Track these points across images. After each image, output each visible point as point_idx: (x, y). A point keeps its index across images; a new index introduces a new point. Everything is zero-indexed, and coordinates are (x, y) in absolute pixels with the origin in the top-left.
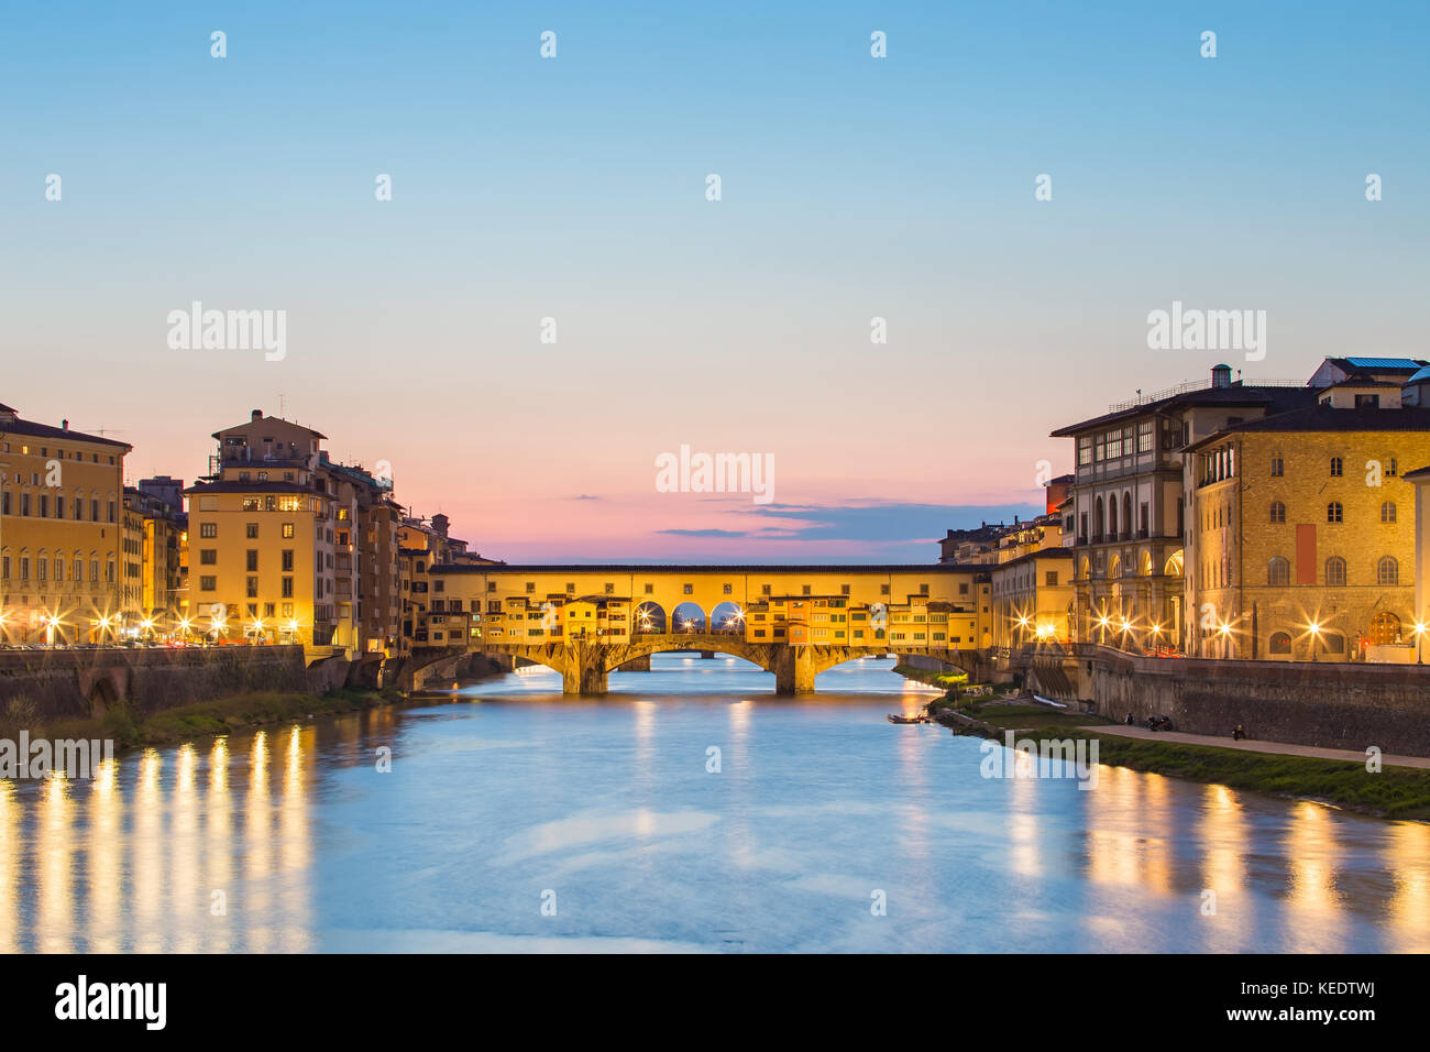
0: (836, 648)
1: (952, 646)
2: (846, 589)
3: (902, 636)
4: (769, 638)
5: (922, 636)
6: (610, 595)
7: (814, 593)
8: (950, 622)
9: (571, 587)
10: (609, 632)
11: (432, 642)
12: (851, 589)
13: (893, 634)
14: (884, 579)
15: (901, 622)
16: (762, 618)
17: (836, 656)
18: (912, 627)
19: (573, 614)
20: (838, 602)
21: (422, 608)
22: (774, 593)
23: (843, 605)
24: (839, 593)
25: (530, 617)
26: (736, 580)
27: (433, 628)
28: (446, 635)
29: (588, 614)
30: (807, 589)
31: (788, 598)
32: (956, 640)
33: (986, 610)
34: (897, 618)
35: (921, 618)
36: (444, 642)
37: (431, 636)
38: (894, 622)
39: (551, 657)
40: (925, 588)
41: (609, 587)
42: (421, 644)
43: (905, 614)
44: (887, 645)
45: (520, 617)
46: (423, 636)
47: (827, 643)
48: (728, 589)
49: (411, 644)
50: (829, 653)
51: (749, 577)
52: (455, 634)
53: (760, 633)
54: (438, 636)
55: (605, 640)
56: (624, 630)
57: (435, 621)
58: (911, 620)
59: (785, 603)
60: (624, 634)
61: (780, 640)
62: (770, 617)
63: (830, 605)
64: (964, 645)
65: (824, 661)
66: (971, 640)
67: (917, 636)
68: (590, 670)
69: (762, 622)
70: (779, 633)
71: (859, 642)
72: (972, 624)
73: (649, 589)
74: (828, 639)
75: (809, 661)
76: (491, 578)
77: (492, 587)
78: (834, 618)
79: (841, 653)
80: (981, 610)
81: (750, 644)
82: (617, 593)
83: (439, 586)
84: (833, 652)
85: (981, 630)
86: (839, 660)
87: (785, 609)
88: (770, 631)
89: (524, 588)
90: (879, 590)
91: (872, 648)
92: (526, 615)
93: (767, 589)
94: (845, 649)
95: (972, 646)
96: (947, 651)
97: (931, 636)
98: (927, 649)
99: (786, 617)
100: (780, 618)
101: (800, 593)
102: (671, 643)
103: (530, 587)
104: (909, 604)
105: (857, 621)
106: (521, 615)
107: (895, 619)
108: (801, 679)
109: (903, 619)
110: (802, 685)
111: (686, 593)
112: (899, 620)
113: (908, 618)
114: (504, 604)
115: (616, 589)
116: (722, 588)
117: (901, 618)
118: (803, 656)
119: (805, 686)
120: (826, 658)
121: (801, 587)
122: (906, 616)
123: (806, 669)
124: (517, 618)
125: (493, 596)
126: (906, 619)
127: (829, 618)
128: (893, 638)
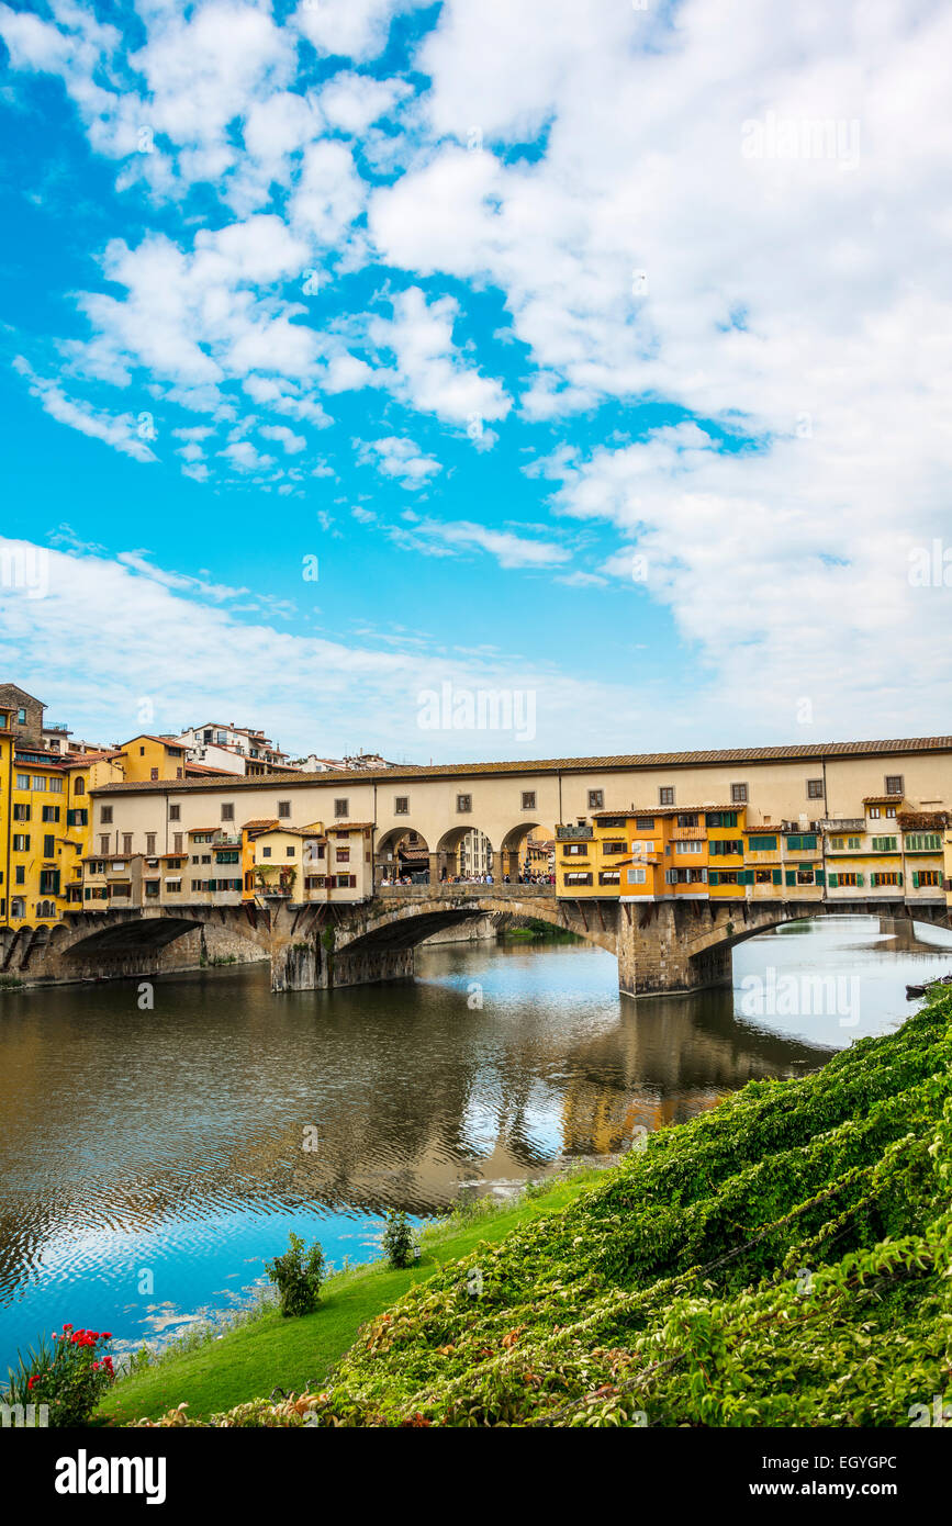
0: (725, 905)
1: (950, 898)
2: (739, 791)
3: (850, 880)
4: (595, 888)
5: (889, 880)
6: (344, 820)
7: (683, 802)
8: (946, 849)
9: (284, 809)
10: (330, 883)
11: (88, 904)
12: (753, 794)
13: (834, 876)
14: (815, 772)
15: (846, 851)
16: (583, 851)
17: (725, 919)
18: (871, 861)
19: (267, 852)
20: (721, 817)
21: (79, 850)
22: (612, 806)
23: (734, 824)
24: (725, 800)
25: (221, 860)
26: (544, 788)
27: (91, 881)
28: (107, 891)
29: (291, 852)
30: (666, 794)
31: (631, 814)
34: (838, 845)
35: (889, 843)
36: (103, 904)
37: (87, 894)
38: (830, 851)
39: (256, 927)
40: (896, 784)
41: (342, 808)
42: (75, 906)
43: (854, 837)
44: (821, 898)
45: (206, 859)
46: (76, 892)
47: (707, 897)
48: (529, 800)
49: (61, 907)
50: (713, 914)
51: (564, 782)
52: (120, 890)
53: (578, 879)
54: (97, 894)
55: (321, 896)
56: (353, 878)
57: (93, 871)
58: (867, 848)
59: (625, 823)
60: (353, 885)
61: (610, 892)
62: (594, 850)
63: (709, 824)
65: (706, 930)
67: (880, 880)
68: (301, 947)
69: (582, 859)
71: (766, 892)
73: (402, 805)
75: (670, 933)
76: (174, 800)
77: (175, 813)
79: (736, 915)
81: (564, 899)
82: (356, 816)
83: (107, 816)
84: (723, 914)
88: (596, 875)
89: (218, 814)
90: (804, 791)
91: (790, 903)
92: (214, 858)
93: (595, 798)
96: (945, 907)
97: (910, 876)
98: (902, 903)
99: (626, 849)
101: (652, 804)
102: (437, 900)
103: (228, 812)
104: (864, 820)
105: (759, 853)
106: (209, 857)
107: (834, 847)
108: (650, 965)
109: (851, 847)
110: (651, 978)
111: (460, 810)
112: (842, 847)
113: (861, 844)
114: (185, 838)
115: (351, 808)
116: (519, 800)
117: (846, 844)
118: (652, 922)
119: (662, 978)
120: (707, 925)
121: (657, 793)
122: (857, 841)
123: (663, 947)
124: (204, 862)
125: (175, 827)
126: (858, 846)
127: (705, 848)
128: (833, 885)
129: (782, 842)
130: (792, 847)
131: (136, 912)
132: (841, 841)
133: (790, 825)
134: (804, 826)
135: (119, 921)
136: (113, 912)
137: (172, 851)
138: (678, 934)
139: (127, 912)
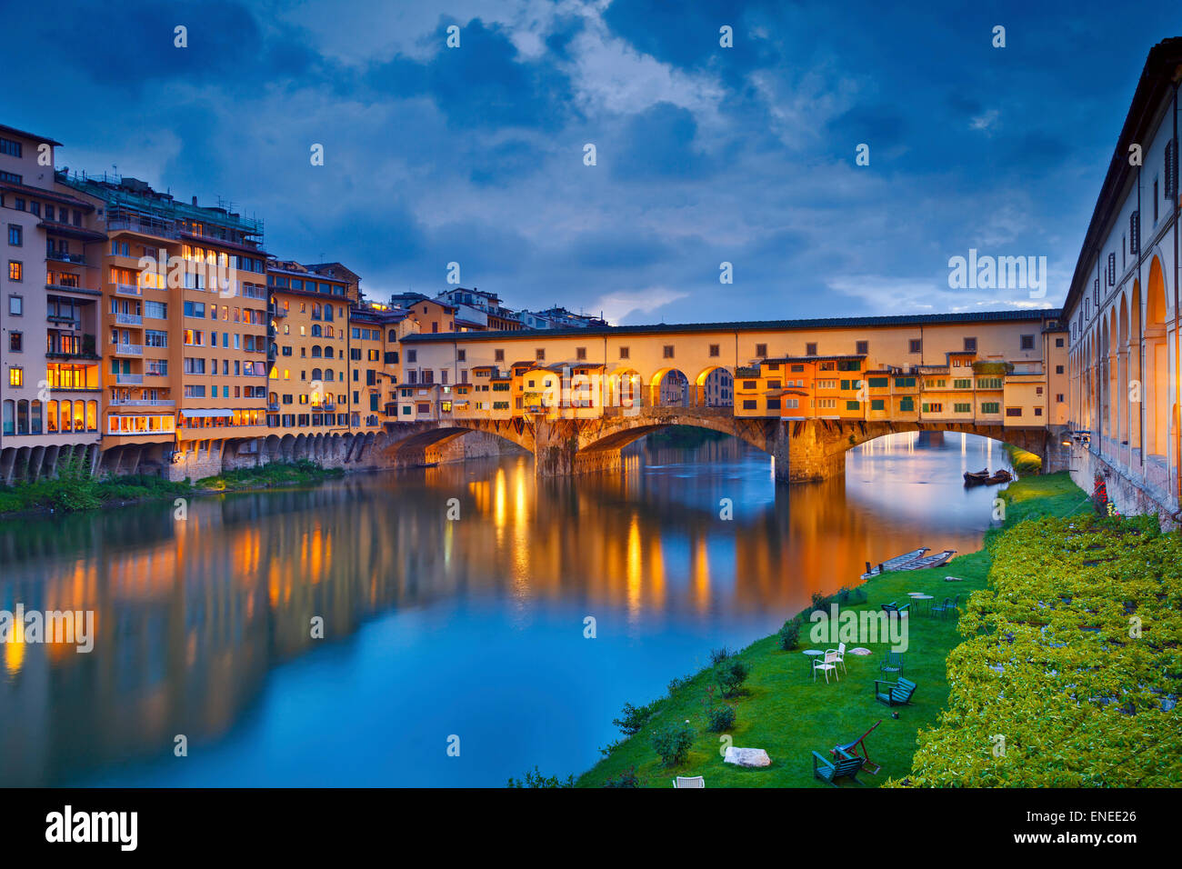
0: (851, 423)
1: (1010, 422)
2: (862, 347)
3: (938, 407)
4: (762, 411)
5: (966, 408)
6: (583, 362)
7: (821, 353)
8: (1006, 389)
9: (541, 354)
11: (402, 417)
12: (870, 348)
13: (925, 405)
14: (915, 334)
15: (936, 388)
16: (753, 385)
17: (850, 433)
18: (952, 395)
19: (531, 383)
20: (849, 364)
21: (394, 380)
22: (772, 355)
23: (857, 368)
24: (853, 352)
25: (496, 388)
26: (725, 341)
27: (403, 401)
28: (414, 409)
30: (812, 348)
31: (787, 361)
32: (1015, 412)
33: (1060, 370)
34: (930, 384)
35: (965, 383)
36: (412, 418)
37: (400, 410)
38: (926, 389)
39: (521, 434)
40: (971, 343)
41: (581, 353)
42: (391, 419)
43: (941, 378)
44: (916, 419)
45: (486, 388)
46: (392, 409)
47: (837, 417)
48: (715, 351)
49: (382, 419)
50: (841, 430)
51: (739, 336)
52: (423, 408)
53: (750, 405)
54: (407, 411)
55: (569, 414)
57: (404, 395)
58: (950, 386)
59: (782, 367)
61: (773, 413)
62: (762, 385)
63: (842, 368)
64: (1028, 420)
65: (835, 440)
66: (1038, 412)
67: (959, 408)
68: (554, 450)
69: (752, 391)
70: (774, 403)
71: (879, 415)
72: (1039, 391)
73: (624, 353)
74: (837, 412)
75: (813, 441)
76: (461, 347)
77: (461, 355)
78: (845, 385)
79: (857, 429)
80: (1053, 370)
81: (741, 419)
82: (590, 360)
83: (412, 357)
84: (847, 430)
85: (1053, 398)
86: (856, 439)
87: (781, 374)
88: (762, 402)
89: (492, 356)
90: (907, 347)
91: (896, 423)
92: (492, 386)
93: (762, 350)
94: (861, 424)
95: (1040, 422)
96: (1002, 427)
97: (979, 406)
98: (973, 424)
99: (783, 384)
100: (774, 384)
101: (802, 354)
102: (650, 417)
103: (500, 355)
104: (947, 367)
105: (876, 389)
106: (488, 387)
107: (928, 385)
108: (799, 463)
109: (939, 385)
110: (800, 471)
111: (666, 356)
112: (933, 386)
113: (946, 383)
114: (470, 374)
115: (588, 354)
116: (708, 350)
117: (936, 384)
118: (802, 434)
119: (807, 471)
120: (837, 437)
121: (805, 346)
122: (944, 381)
123: (808, 451)
124: (483, 390)
125: (462, 365)
126: (944, 385)
127: (838, 384)
128: (926, 410)
129: (892, 382)
130: (897, 385)
131: (436, 423)
132: (932, 382)
133: (897, 370)
134: (906, 370)
135: (423, 429)
136: (418, 423)
137: (460, 382)
138: (817, 442)
139: (428, 423)
